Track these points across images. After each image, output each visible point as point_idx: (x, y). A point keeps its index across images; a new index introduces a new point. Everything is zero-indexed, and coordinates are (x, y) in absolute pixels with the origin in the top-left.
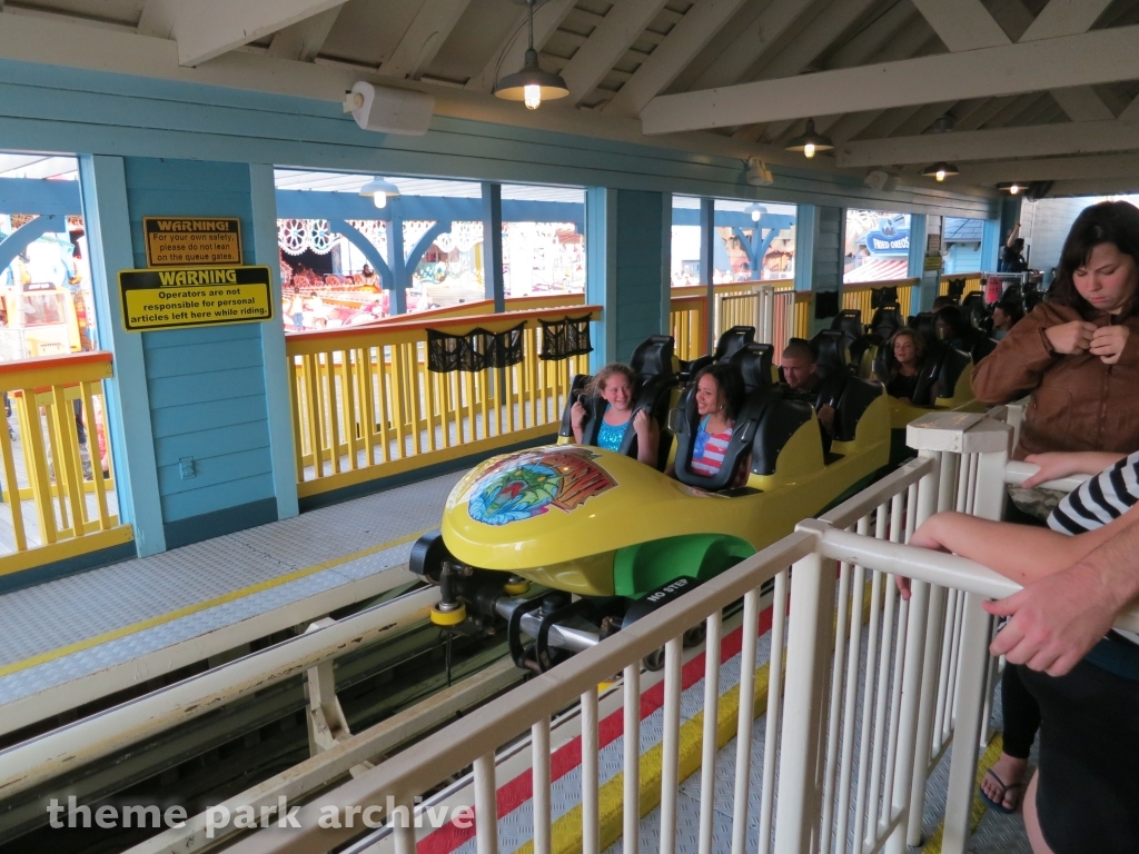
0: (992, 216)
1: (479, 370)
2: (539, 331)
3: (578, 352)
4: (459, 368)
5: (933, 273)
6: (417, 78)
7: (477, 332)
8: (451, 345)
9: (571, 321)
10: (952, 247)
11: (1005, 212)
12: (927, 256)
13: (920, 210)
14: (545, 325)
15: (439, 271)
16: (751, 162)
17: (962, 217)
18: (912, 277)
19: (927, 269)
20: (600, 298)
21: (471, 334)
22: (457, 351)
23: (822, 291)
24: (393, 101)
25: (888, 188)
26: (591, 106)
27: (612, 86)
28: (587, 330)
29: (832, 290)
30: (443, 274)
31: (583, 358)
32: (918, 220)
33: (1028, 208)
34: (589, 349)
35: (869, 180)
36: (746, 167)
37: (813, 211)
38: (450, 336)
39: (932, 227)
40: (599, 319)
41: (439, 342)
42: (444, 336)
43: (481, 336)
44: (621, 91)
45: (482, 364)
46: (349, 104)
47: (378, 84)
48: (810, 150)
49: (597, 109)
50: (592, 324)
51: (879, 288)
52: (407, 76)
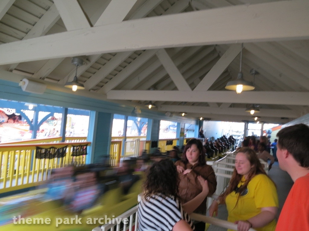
0: (197, 124)
1: (52, 158)
2: (72, 148)
3: (83, 154)
4: (45, 158)
5: (182, 137)
6: (43, 79)
7: (53, 148)
8: (43, 151)
9: (81, 146)
10: (188, 131)
11: (200, 124)
12: (181, 133)
13: (179, 122)
14: (74, 147)
15: (55, 123)
16: (136, 108)
17: (189, 124)
18: (177, 138)
19: (181, 136)
20: (91, 140)
21: (50, 148)
22: (45, 153)
23: (153, 141)
24: (34, 85)
25: (171, 116)
26: (94, 90)
27: (100, 86)
28: (86, 148)
29: (156, 141)
30: (55, 124)
31: (84, 156)
32: (179, 124)
33: (205, 123)
34: (86, 154)
35: (166, 114)
36: (134, 109)
37: (152, 121)
38: (43, 149)
39: (182, 126)
40: (90, 145)
41: (40, 150)
42: (41, 149)
43: (53, 149)
44: (102, 87)
45: (53, 157)
46: (21, 84)
47: (30, 80)
48: (150, 107)
49: (96, 91)
50: (88, 147)
51: (169, 140)
52: (41, 78)
